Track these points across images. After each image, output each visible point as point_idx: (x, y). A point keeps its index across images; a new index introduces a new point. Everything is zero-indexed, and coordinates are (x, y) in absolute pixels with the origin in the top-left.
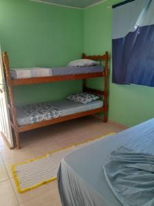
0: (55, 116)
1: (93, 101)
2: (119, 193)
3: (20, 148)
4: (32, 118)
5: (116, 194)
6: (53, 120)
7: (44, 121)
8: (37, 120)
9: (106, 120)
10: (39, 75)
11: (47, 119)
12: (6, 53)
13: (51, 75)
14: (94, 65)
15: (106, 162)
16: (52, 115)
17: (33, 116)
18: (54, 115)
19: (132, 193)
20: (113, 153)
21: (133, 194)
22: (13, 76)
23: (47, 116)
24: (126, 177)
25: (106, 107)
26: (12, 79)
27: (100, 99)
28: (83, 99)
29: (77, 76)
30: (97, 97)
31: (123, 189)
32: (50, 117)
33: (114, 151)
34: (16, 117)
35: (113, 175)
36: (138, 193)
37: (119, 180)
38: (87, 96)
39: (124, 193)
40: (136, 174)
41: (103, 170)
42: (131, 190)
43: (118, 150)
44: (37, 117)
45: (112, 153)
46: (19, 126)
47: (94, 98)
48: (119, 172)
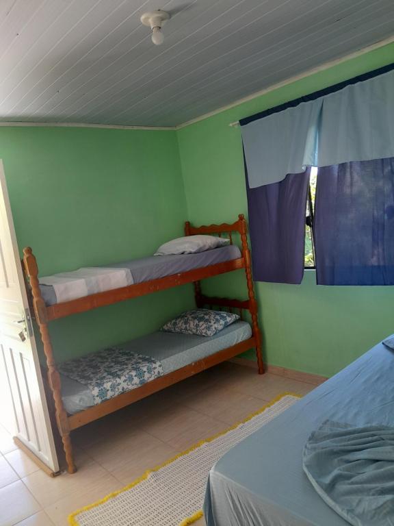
0: (149, 377)
1: (227, 326)
2: (349, 511)
3: (75, 471)
4: (96, 391)
5: (344, 514)
6: (145, 386)
7: (123, 393)
8: (110, 394)
9: (262, 369)
10: (103, 288)
11: (131, 387)
12: (29, 251)
13: (131, 282)
14: (218, 246)
15: (305, 459)
16: (140, 375)
17: (98, 385)
18: (147, 375)
19: (374, 507)
20: (313, 438)
21: (376, 509)
22: (47, 298)
23: (131, 379)
24: (353, 480)
25: (257, 336)
26: (48, 305)
27: (242, 319)
28: (203, 325)
29: (185, 276)
30: (234, 317)
31: (355, 504)
32: (136, 380)
33: (313, 435)
34: (61, 394)
35: (327, 480)
36: (385, 503)
37: (342, 487)
38: (212, 315)
39: (359, 510)
40: (370, 471)
41: (305, 474)
42: (370, 503)
43: (320, 428)
44: (108, 385)
45: (310, 439)
46: (69, 415)
47: (229, 319)
48: (336, 472)
